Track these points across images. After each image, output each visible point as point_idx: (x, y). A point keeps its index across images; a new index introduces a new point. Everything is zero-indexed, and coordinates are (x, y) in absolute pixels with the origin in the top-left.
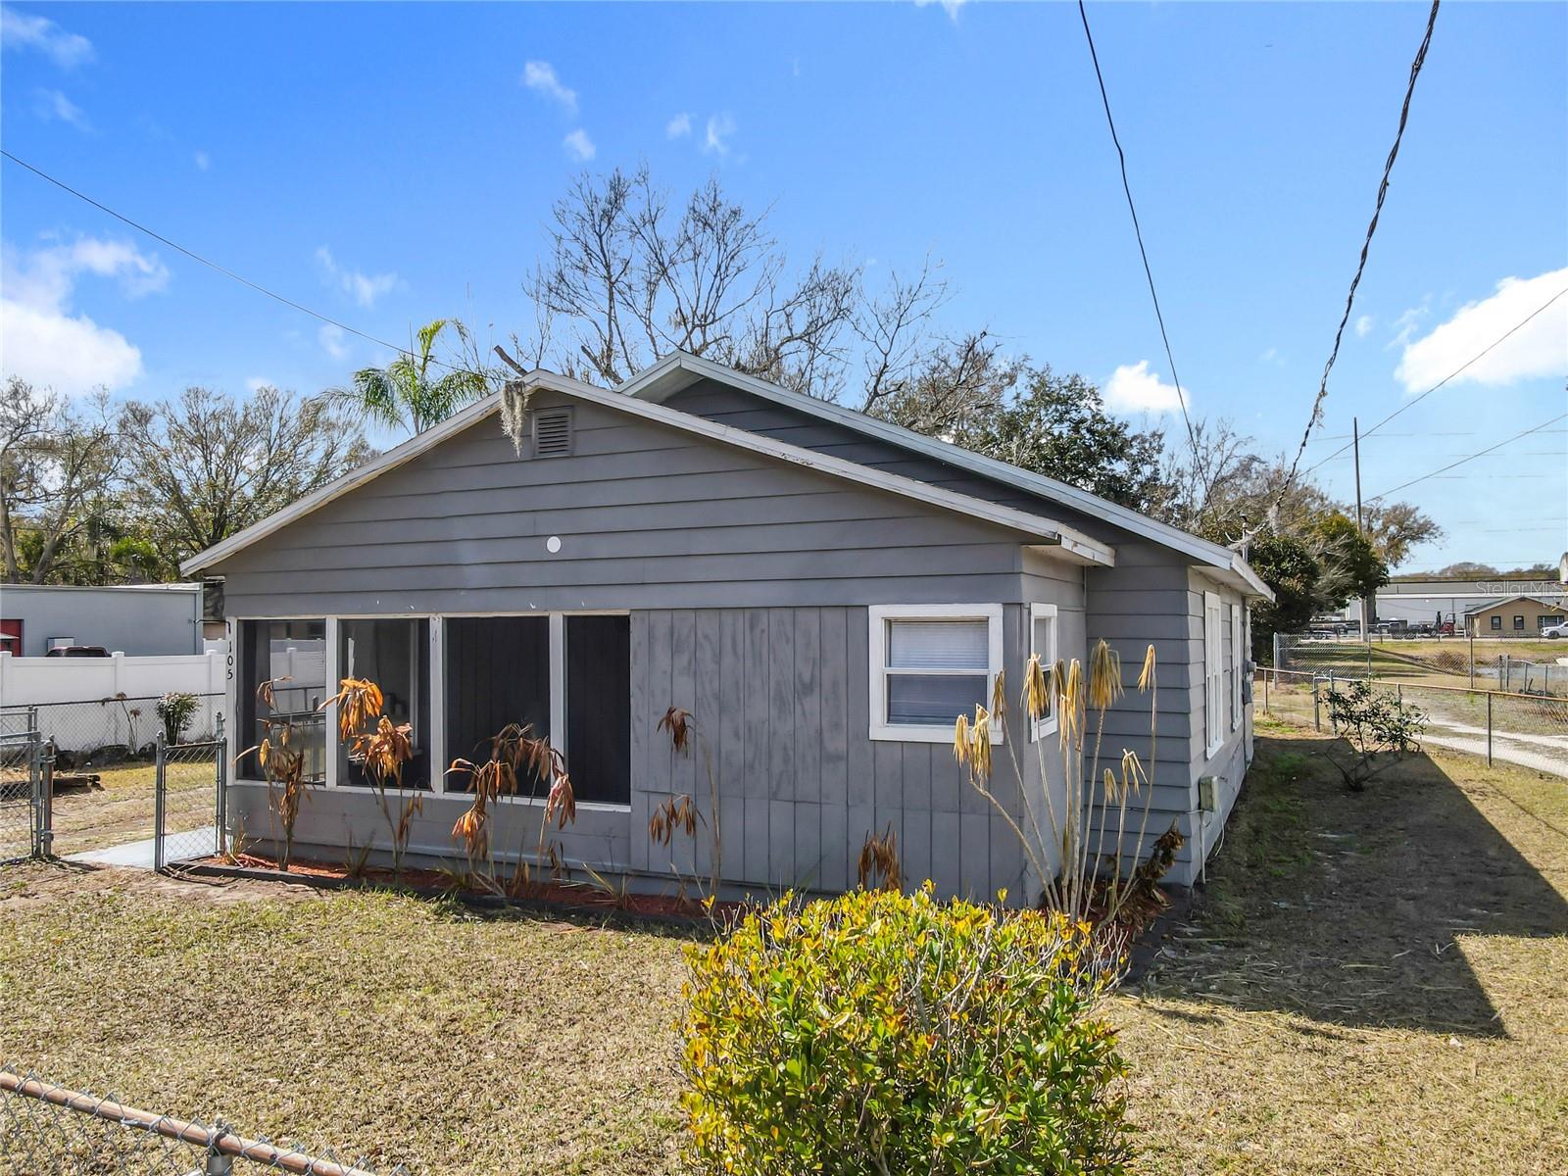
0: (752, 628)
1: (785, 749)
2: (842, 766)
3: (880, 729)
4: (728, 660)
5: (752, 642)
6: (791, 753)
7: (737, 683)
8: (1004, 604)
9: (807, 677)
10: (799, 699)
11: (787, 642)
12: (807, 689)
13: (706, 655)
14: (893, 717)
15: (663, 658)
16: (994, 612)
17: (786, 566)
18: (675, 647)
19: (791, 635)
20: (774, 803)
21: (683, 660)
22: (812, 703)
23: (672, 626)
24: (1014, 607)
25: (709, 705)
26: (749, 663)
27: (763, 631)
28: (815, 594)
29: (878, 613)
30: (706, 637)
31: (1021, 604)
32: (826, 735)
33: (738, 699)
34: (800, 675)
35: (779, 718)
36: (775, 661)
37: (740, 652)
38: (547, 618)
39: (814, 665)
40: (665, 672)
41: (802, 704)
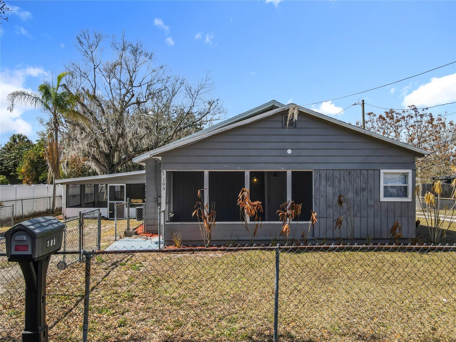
0: (349, 175)
1: (358, 204)
2: (373, 207)
3: (383, 199)
4: (342, 182)
5: (349, 178)
6: (360, 205)
7: (345, 188)
8: (412, 170)
9: (364, 187)
10: (362, 192)
11: (359, 178)
12: (363, 190)
13: (336, 182)
14: (385, 196)
15: (323, 182)
16: (410, 171)
17: (358, 160)
18: (327, 179)
19: (359, 176)
20: (355, 218)
21: (330, 183)
22: (365, 193)
23: (326, 174)
24: (414, 170)
25: (337, 194)
26: (348, 183)
27: (352, 175)
28: (367, 167)
29: (382, 171)
30: (336, 177)
31: (415, 170)
32: (369, 201)
33: (345, 192)
34: (362, 187)
35: (356, 197)
36: (355, 182)
37: (346, 180)
38: (286, 172)
39: (365, 184)
40: (324, 186)
41: (362, 193)
